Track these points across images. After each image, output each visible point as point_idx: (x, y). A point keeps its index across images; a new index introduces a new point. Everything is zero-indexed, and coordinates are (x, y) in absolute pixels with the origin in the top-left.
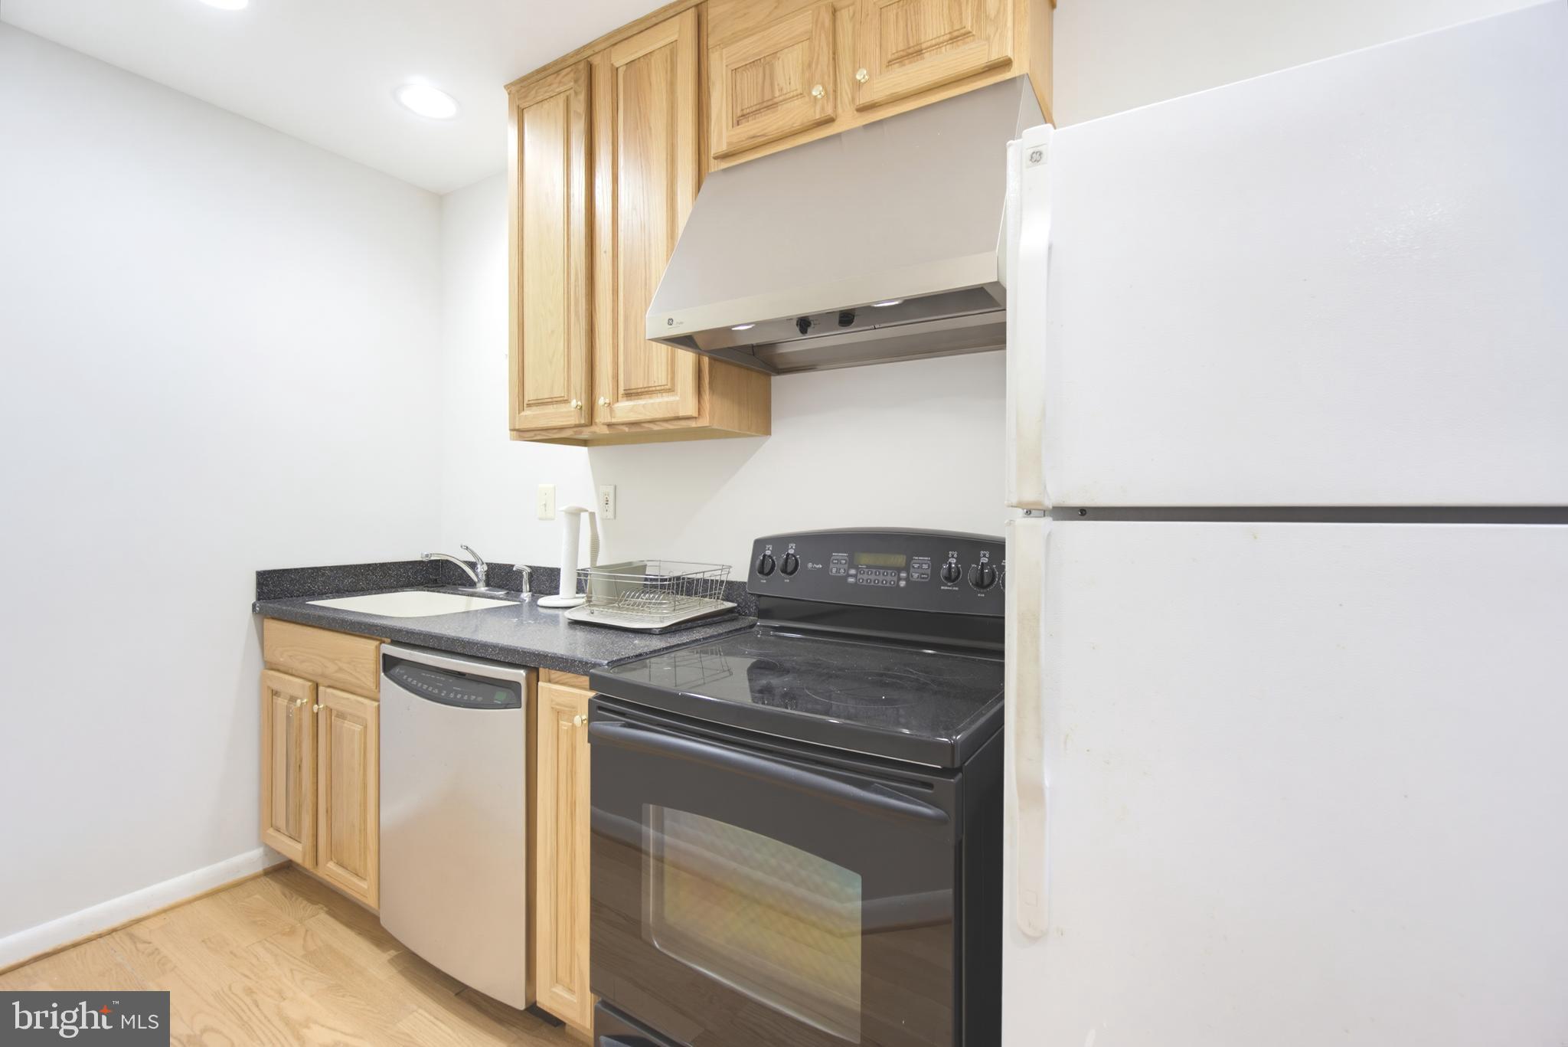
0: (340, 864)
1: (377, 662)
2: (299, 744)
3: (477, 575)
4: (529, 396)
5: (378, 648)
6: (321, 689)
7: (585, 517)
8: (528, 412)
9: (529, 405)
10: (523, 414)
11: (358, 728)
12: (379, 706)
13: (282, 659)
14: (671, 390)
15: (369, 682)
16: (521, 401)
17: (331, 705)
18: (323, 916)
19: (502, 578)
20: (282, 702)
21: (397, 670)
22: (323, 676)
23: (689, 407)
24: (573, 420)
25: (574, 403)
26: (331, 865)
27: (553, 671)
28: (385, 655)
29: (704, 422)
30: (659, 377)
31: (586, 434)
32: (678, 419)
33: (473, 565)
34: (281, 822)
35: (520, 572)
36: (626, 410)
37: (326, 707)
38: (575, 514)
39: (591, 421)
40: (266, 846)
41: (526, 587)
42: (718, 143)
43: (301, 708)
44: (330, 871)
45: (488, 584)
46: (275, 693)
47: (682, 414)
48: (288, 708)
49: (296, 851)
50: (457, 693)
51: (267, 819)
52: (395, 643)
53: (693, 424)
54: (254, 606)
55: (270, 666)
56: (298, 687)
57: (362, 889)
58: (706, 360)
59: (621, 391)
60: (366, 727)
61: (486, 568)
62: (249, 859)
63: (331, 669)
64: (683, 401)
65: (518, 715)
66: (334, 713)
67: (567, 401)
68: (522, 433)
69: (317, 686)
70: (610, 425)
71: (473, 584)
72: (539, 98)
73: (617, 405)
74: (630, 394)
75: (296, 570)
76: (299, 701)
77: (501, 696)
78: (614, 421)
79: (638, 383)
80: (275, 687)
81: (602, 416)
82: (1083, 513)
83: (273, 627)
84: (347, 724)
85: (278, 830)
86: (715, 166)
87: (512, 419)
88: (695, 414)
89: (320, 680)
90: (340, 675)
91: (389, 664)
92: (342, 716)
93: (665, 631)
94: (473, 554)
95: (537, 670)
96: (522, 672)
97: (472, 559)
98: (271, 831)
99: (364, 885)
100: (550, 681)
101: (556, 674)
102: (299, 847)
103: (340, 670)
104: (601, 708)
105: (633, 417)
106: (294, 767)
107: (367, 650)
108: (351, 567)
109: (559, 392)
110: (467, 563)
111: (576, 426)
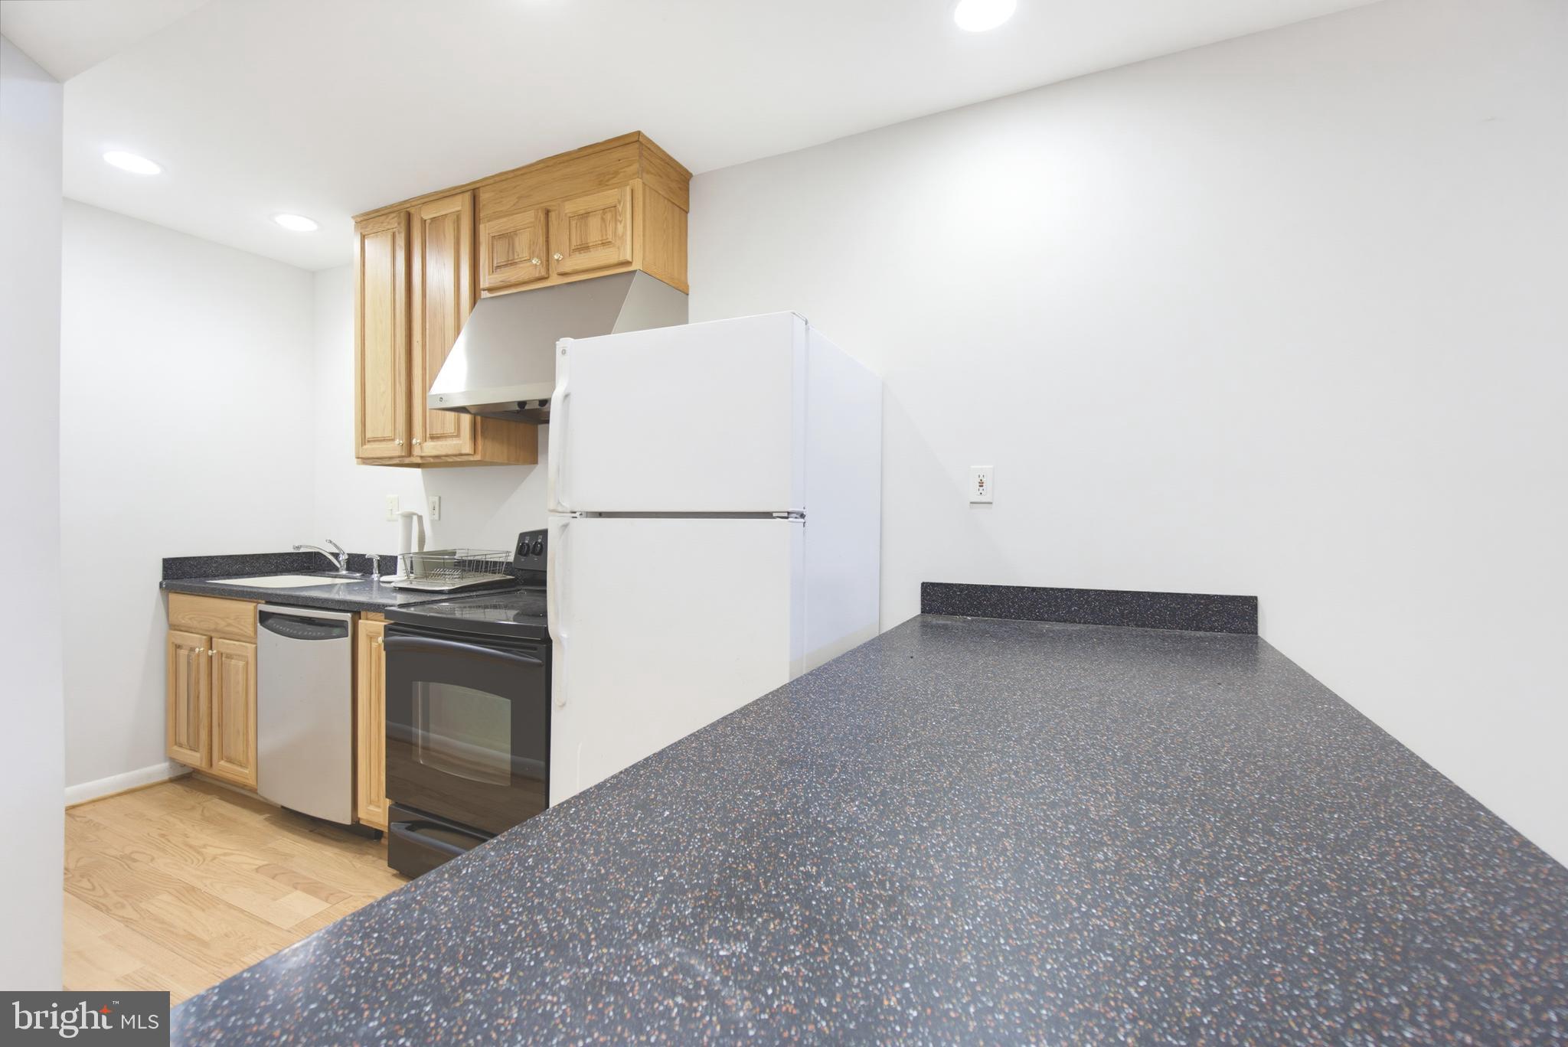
0: (230, 760)
1: (255, 616)
2: (198, 683)
3: (339, 562)
4: (369, 435)
5: (256, 608)
6: (214, 639)
7: (415, 518)
8: (367, 446)
9: (369, 441)
10: (365, 447)
11: (241, 664)
12: (256, 648)
13: (184, 621)
14: (458, 436)
15: (250, 631)
16: (364, 439)
17: (223, 650)
18: (216, 800)
19: (359, 564)
20: (183, 653)
21: (270, 621)
22: (216, 630)
23: (467, 448)
24: (397, 453)
25: (397, 442)
26: (222, 763)
27: (369, 613)
28: (260, 611)
29: (478, 457)
30: (450, 428)
31: (407, 461)
32: (461, 455)
33: (336, 556)
34: (183, 739)
35: (370, 560)
36: (431, 448)
37: (218, 652)
38: (409, 517)
39: (410, 454)
40: (172, 760)
41: (376, 570)
42: (485, 281)
43: (198, 655)
44: (223, 768)
45: (348, 569)
46: (178, 647)
47: (464, 452)
48: (189, 656)
49: (195, 759)
50: (309, 631)
51: (172, 737)
52: (268, 603)
53: (471, 458)
54: (161, 584)
55: (173, 627)
56: (197, 642)
57: (244, 775)
58: (479, 418)
59: (428, 435)
60: (247, 663)
61: (347, 557)
62: (159, 770)
63: (222, 624)
64: (463, 444)
65: (348, 640)
66: (224, 656)
67: (393, 440)
68: (366, 460)
69: (211, 639)
70: (422, 457)
71: (337, 569)
72: (375, 231)
73: (425, 444)
74: (433, 438)
75: (194, 558)
76: (197, 650)
77: (336, 631)
78: (423, 454)
79: (438, 431)
80: (179, 642)
81: (417, 451)
82: (600, 515)
83: (174, 597)
84: (233, 662)
85: (181, 746)
86: (485, 295)
87: (357, 452)
88: (472, 452)
89: (213, 635)
90: (228, 629)
91: (264, 618)
92: (229, 657)
93: (451, 592)
94: (336, 546)
95: (359, 613)
96: (349, 615)
97: (336, 551)
98: (176, 748)
99: (247, 771)
100: (367, 619)
101: (371, 615)
102: (198, 755)
103: (229, 625)
104: (391, 629)
105: (435, 453)
106: (193, 698)
107: (248, 610)
108: (239, 556)
109: (388, 434)
110: (332, 554)
111: (399, 457)
